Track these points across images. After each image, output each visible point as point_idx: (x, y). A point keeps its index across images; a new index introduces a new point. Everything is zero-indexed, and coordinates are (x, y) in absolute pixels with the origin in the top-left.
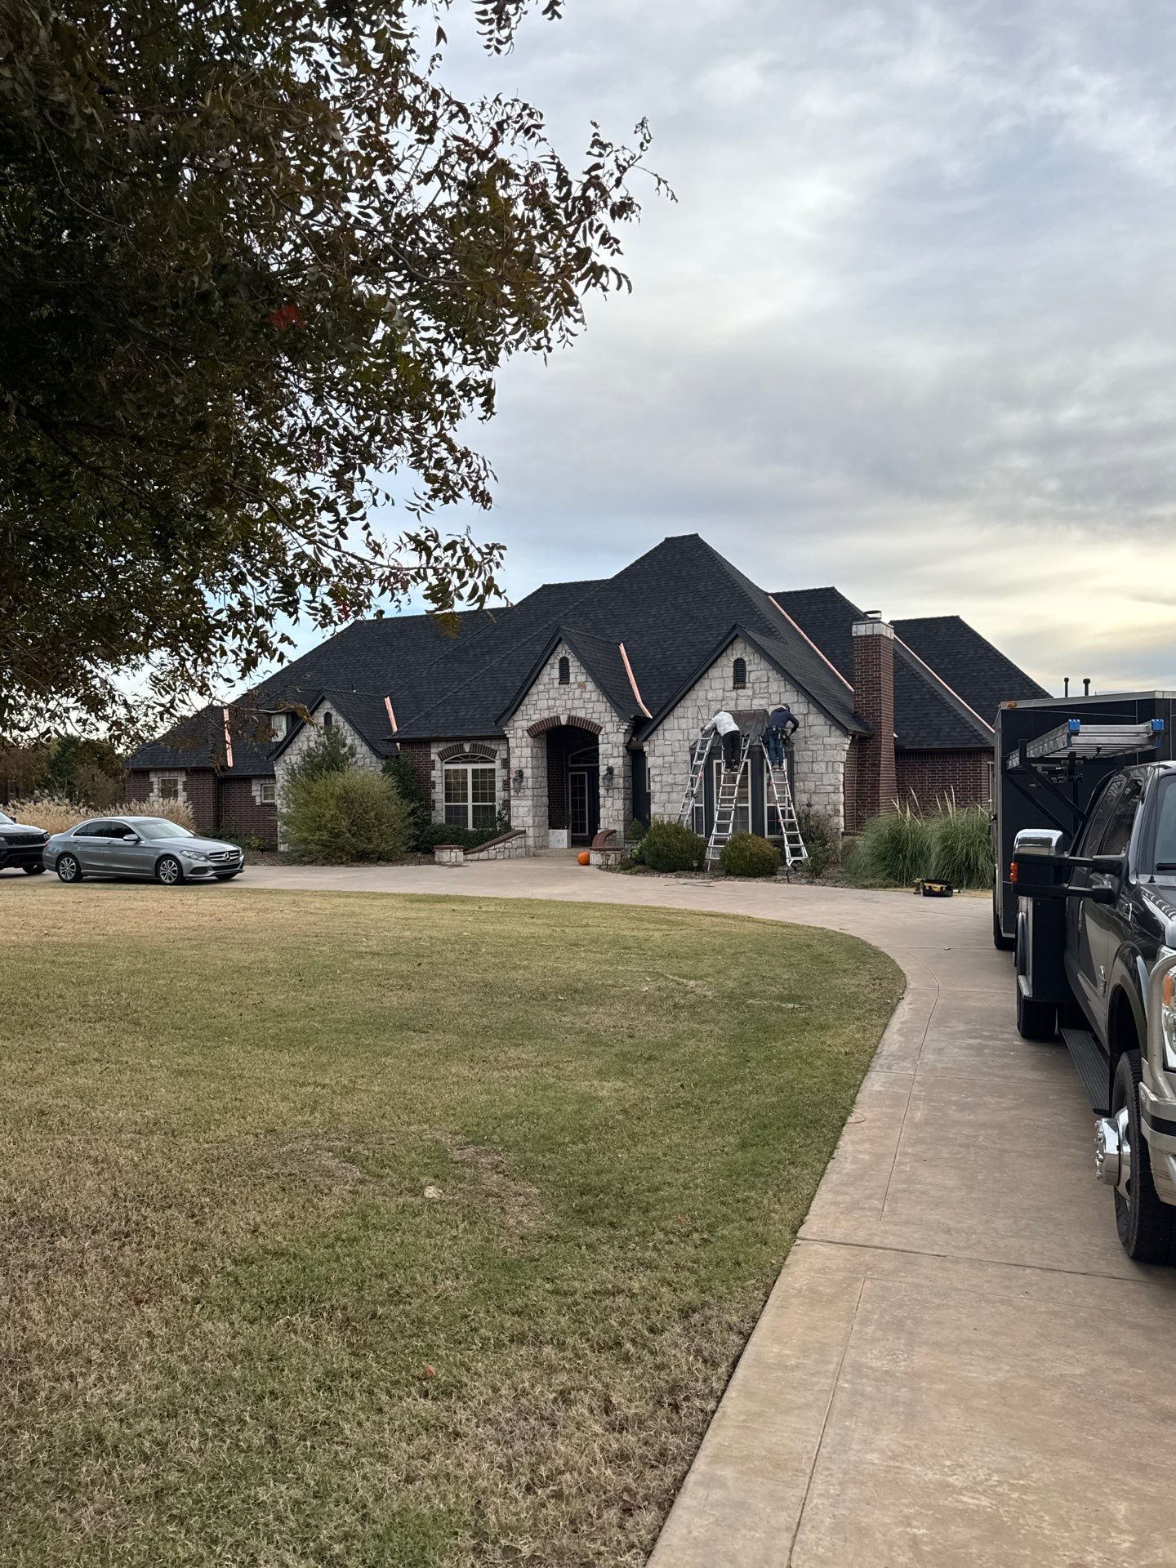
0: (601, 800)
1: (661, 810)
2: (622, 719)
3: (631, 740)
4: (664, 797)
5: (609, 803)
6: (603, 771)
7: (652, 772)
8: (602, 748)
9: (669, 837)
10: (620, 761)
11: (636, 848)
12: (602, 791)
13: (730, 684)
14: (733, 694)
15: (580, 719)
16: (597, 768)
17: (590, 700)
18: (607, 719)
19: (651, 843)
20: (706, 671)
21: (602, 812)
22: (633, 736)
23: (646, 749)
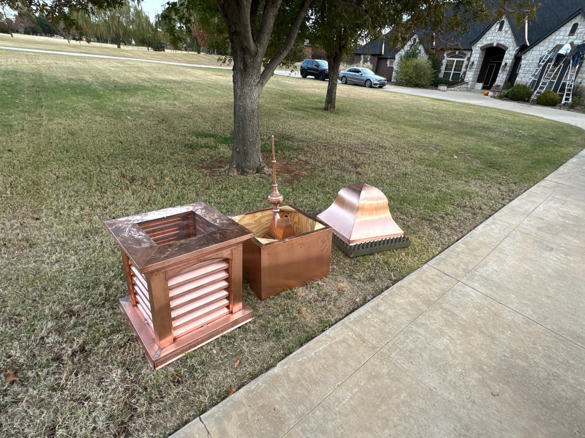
0: (499, 75)
1: (520, 80)
2: (517, 45)
3: (518, 53)
4: (523, 75)
5: (501, 76)
6: (503, 64)
7: (522, 66)
8: (505, 56)
9: (520, 89)
10: (511, 61)
11: (506, 92)
12: (500, 71)
13: (568, 33)
14: (567, 38)
15: (501, 45)
16: (501, 63)
17: (507, 38)
18: (512, 45)
19: (513, 91)
20: (559, 28)
21: (498, 79)
22: (519, 52)
23: (523, 57)
